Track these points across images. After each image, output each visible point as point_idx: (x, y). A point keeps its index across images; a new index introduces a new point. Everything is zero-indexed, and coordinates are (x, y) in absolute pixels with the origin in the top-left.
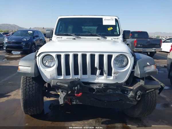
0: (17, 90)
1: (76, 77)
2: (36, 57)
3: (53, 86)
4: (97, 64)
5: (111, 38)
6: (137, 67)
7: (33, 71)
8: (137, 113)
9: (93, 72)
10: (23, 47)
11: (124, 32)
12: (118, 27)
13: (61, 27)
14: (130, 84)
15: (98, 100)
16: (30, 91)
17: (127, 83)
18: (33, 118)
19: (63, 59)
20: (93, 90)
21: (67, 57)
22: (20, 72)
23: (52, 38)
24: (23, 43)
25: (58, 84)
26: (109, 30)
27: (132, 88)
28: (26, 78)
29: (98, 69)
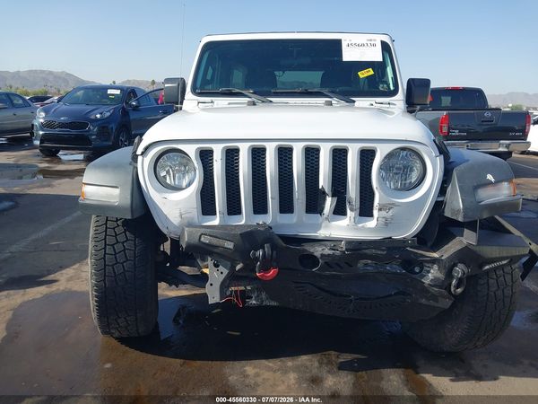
0: (76, 266)
1: (260, 219)
2: (135, 158)
3: (189, 246)
4: (324, 180)
5: (369, 103)
6: (454, 187)
7: (127, 201)
8: (452, 335)
9: (314, 205)
10: (93, 137)
11: (411, 83)
12: (389, 70)
13: (210, 71)
14: (429, 245)
15: (327, 291)
16: (117, 263)
17: (422, 238)
18: (127, 348)
19: (220, 162)
20: (312, 259)
21: (231, 155)
22: (87, 202)
23: (182, 103)
24: (92, 128)
25: (202, 239)
26: (361, 76)
27: (436, 255)
28: (106, 224)
29: (330, 194)
